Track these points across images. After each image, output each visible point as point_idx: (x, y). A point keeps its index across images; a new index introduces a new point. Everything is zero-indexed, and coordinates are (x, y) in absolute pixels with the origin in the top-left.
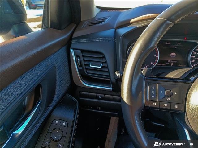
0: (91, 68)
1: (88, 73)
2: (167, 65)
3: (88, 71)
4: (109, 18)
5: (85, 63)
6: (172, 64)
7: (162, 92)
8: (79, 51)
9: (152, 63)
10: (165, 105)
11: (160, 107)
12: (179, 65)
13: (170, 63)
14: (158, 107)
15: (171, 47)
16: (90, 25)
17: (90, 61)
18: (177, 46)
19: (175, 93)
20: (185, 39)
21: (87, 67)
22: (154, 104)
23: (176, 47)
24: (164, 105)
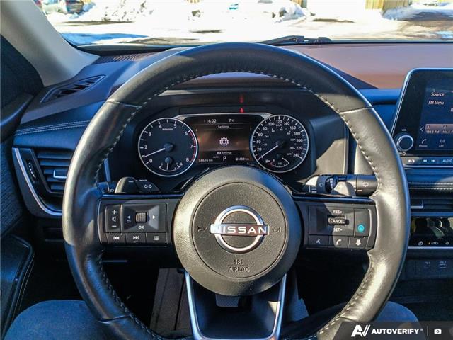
0: (57, 181)
1: (52, 190)
2: (215, 160)
3: (53, 187)
4: (102, 77)
5: (45, 172)
6: (225, 158)
7: (129, 217)
8: (29, 150)
9: (187, 160)
10: (137, 238)
11: (127, 241)
12: (237, 159)
13: (221, 156)
14: (124, 241)
15: (219, 127)
16: (59, 96)
17: (53, 168)
18: (229, 125)
19: (154, 217)
20: (242, 110)
21: (49, 180)
22: (116, 238)
23: (228, 127)
24: (134, 238)
